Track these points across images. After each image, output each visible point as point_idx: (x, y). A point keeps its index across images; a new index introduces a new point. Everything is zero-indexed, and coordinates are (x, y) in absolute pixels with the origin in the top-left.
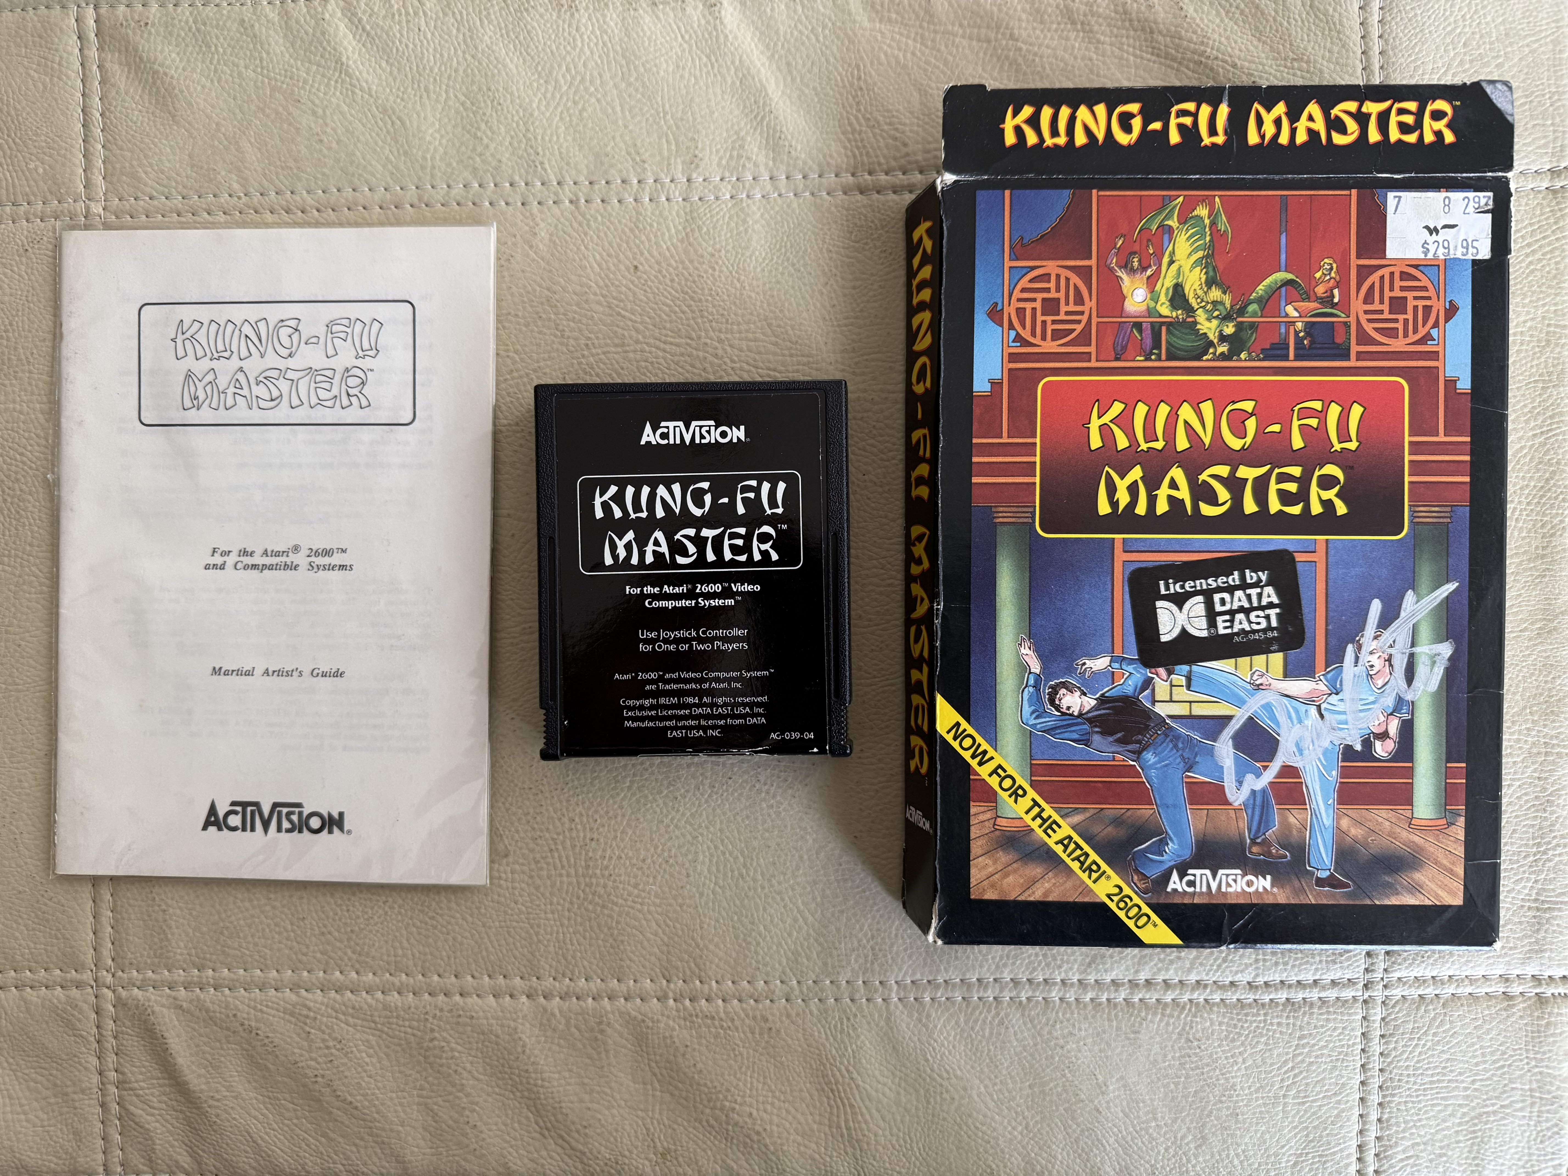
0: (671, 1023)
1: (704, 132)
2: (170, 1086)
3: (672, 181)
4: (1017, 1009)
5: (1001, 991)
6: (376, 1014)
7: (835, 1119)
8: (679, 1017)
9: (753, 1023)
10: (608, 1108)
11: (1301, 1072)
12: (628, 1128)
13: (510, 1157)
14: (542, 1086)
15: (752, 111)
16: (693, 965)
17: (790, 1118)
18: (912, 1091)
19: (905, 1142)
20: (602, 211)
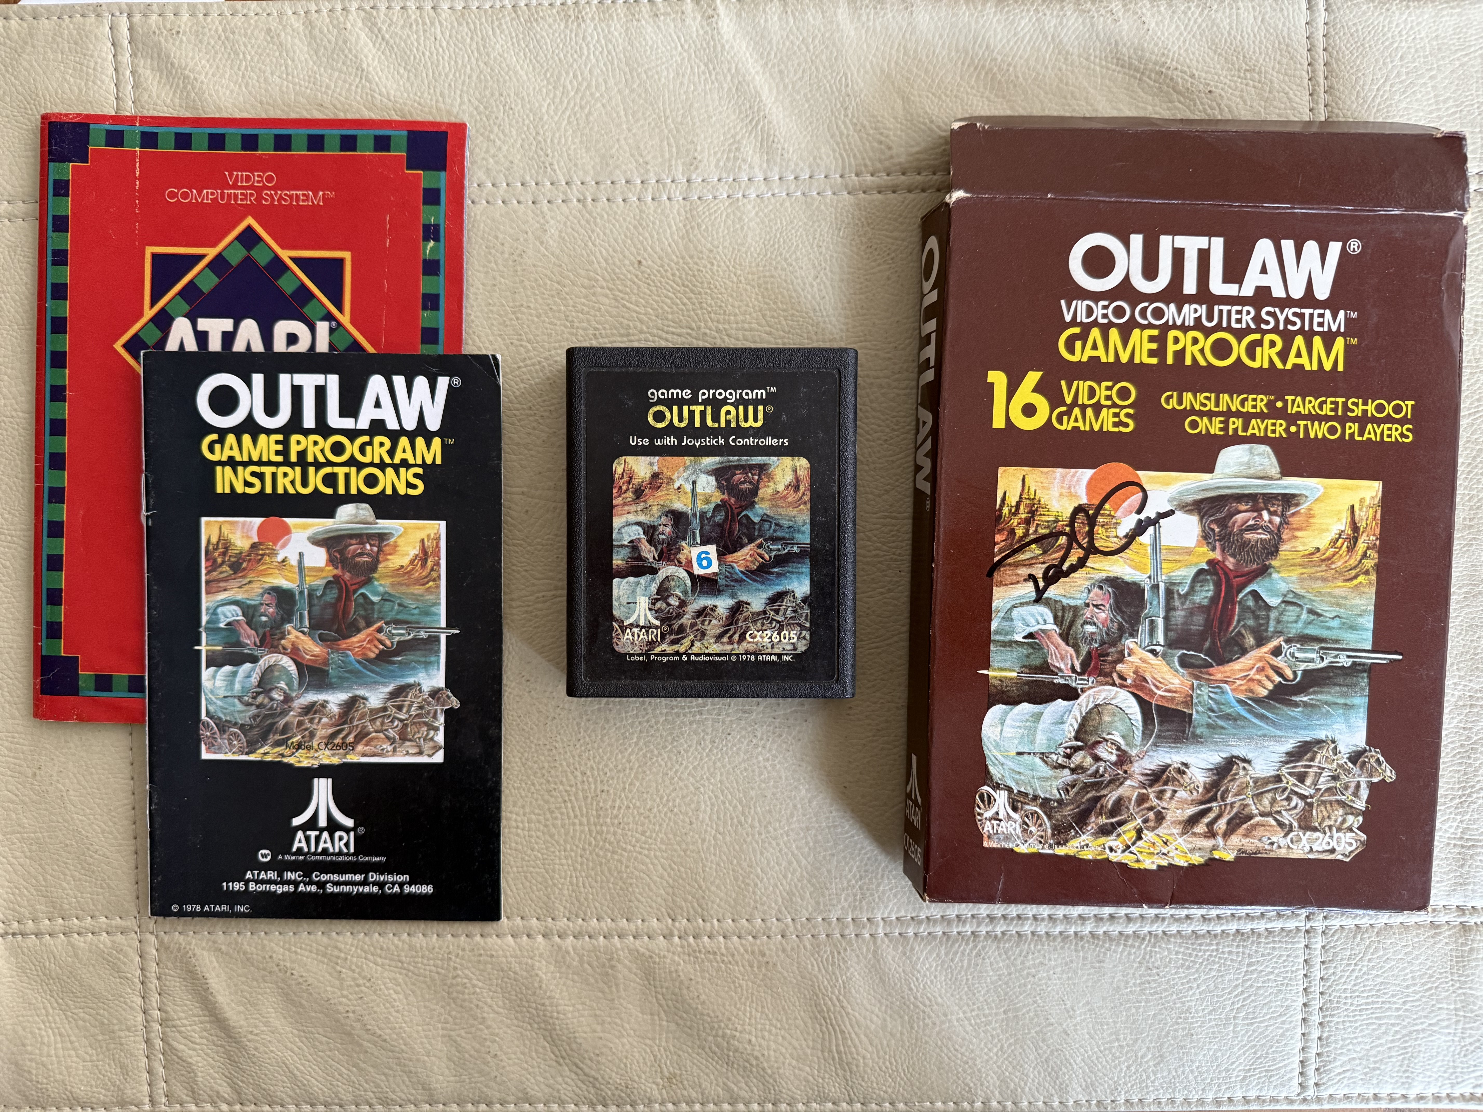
0: (676, 958)
1: (702, 136)
2: (210, 1022)
3: (673, 181)
4: (993, 941)
5: (978, 925)
6: (403, 954)
7: (827, 1044)
8: (684, 953)
9: (752, 958)
10: (619, 1038)
11: (1250, 996)
12: (637, 1055)
13: (527, 1083)
14: (557, 1018)
15: (747, 116)
16: (696, 905)
17: (786, 1044)
18: (896, 1017)
19: (891, 1063)
20: (608, 209)
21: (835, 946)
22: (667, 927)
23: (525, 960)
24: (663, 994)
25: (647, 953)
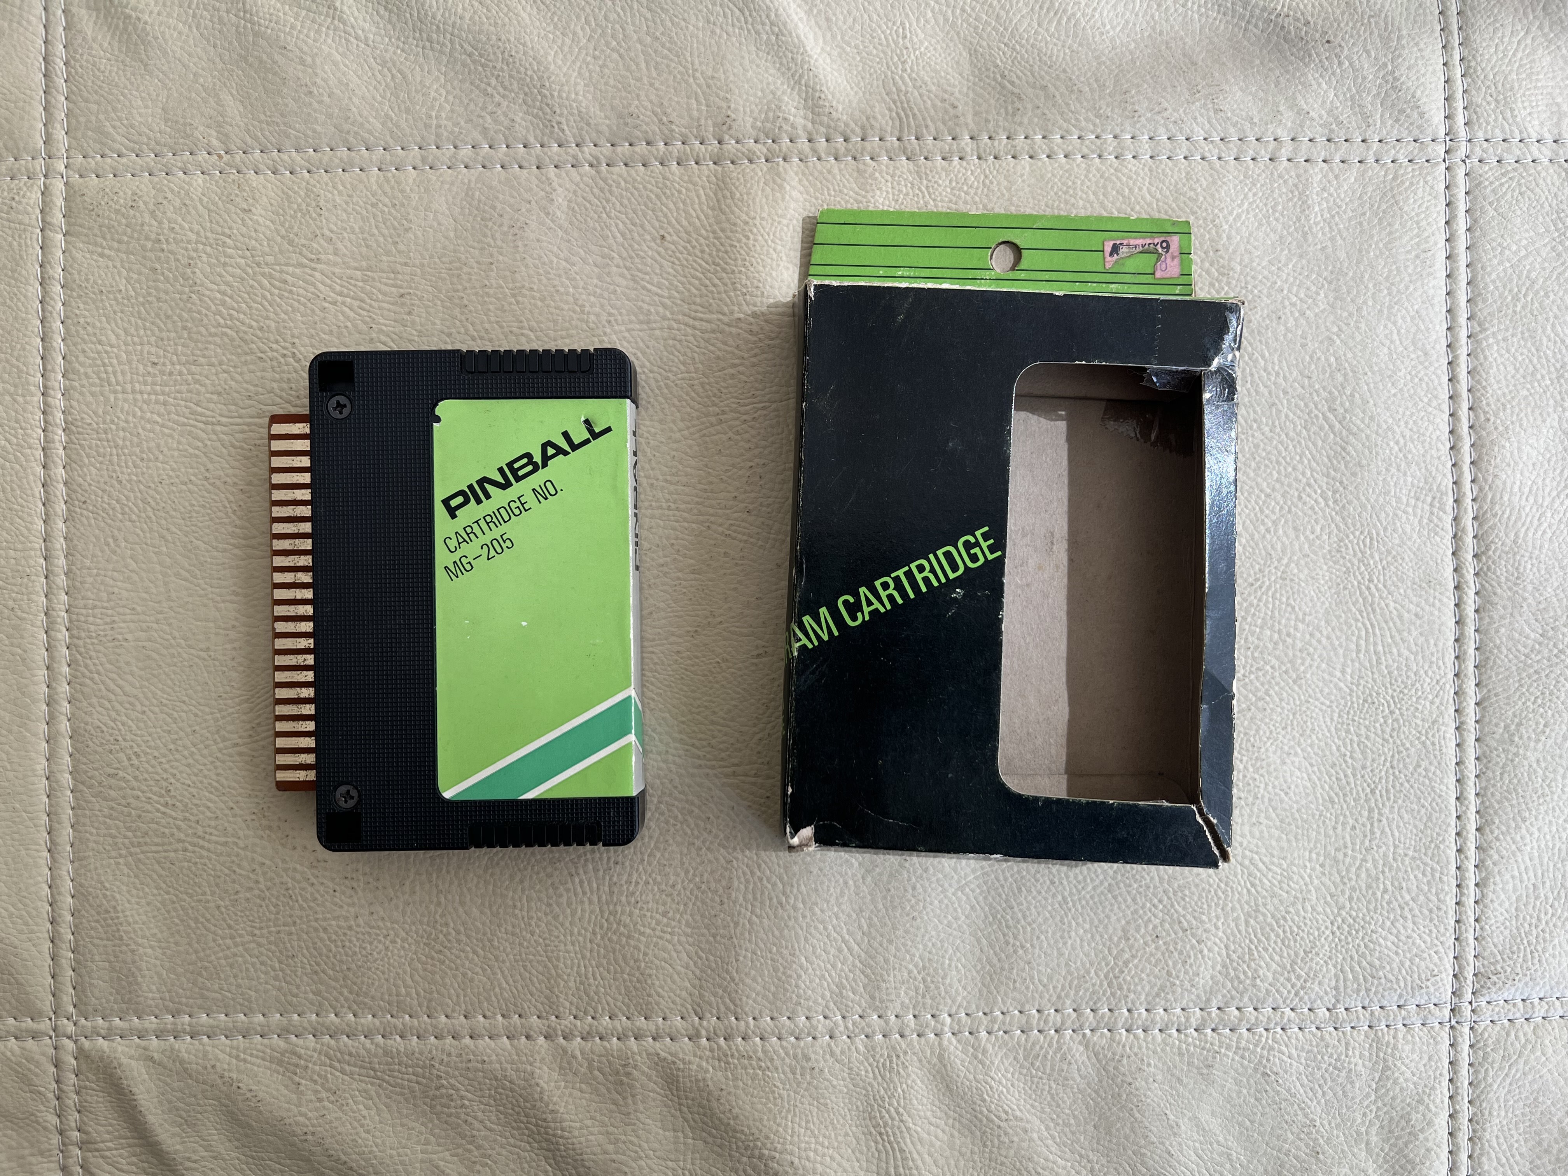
21: (894, 1048)
22: (693, 1026)
23: (522, 1067)
24: (688, 1107)
25: (670, 1058)
